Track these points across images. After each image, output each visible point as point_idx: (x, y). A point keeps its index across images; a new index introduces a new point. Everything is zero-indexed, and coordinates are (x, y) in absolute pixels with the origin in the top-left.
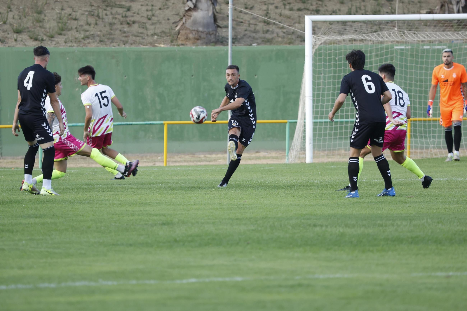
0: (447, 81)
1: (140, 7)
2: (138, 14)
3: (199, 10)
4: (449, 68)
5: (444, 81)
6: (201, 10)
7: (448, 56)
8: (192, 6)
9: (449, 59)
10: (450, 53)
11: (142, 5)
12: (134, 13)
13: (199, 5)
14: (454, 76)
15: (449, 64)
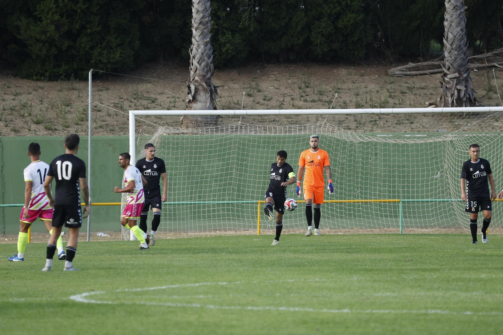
0: (312, 162)
1: (165, 99)
2: (160, 105)
3: (198, 102)
4: (315, 151)
5: (309, 162)
6: (200, 102)
7: (315, 141)
8: (191, 99)
9: (316, 143)
10: (317, 138)
11: (168, 98)
12: (157, 105)
13: (198, 97)
14: (319, 158)
15: (315, 148)
